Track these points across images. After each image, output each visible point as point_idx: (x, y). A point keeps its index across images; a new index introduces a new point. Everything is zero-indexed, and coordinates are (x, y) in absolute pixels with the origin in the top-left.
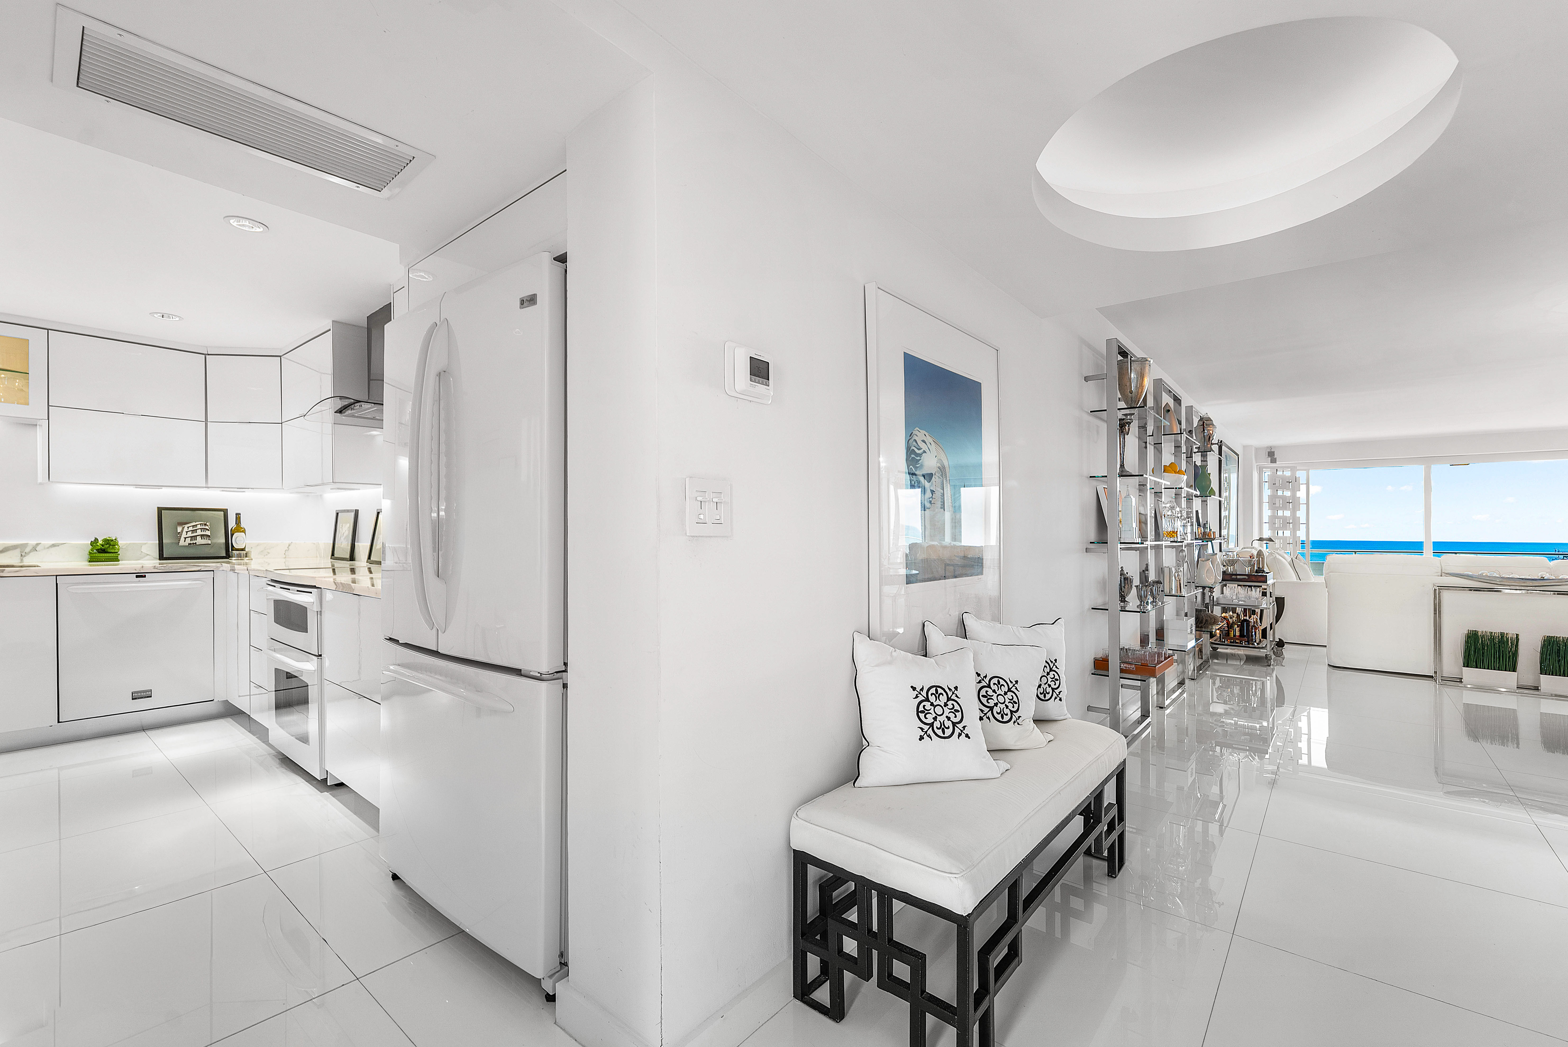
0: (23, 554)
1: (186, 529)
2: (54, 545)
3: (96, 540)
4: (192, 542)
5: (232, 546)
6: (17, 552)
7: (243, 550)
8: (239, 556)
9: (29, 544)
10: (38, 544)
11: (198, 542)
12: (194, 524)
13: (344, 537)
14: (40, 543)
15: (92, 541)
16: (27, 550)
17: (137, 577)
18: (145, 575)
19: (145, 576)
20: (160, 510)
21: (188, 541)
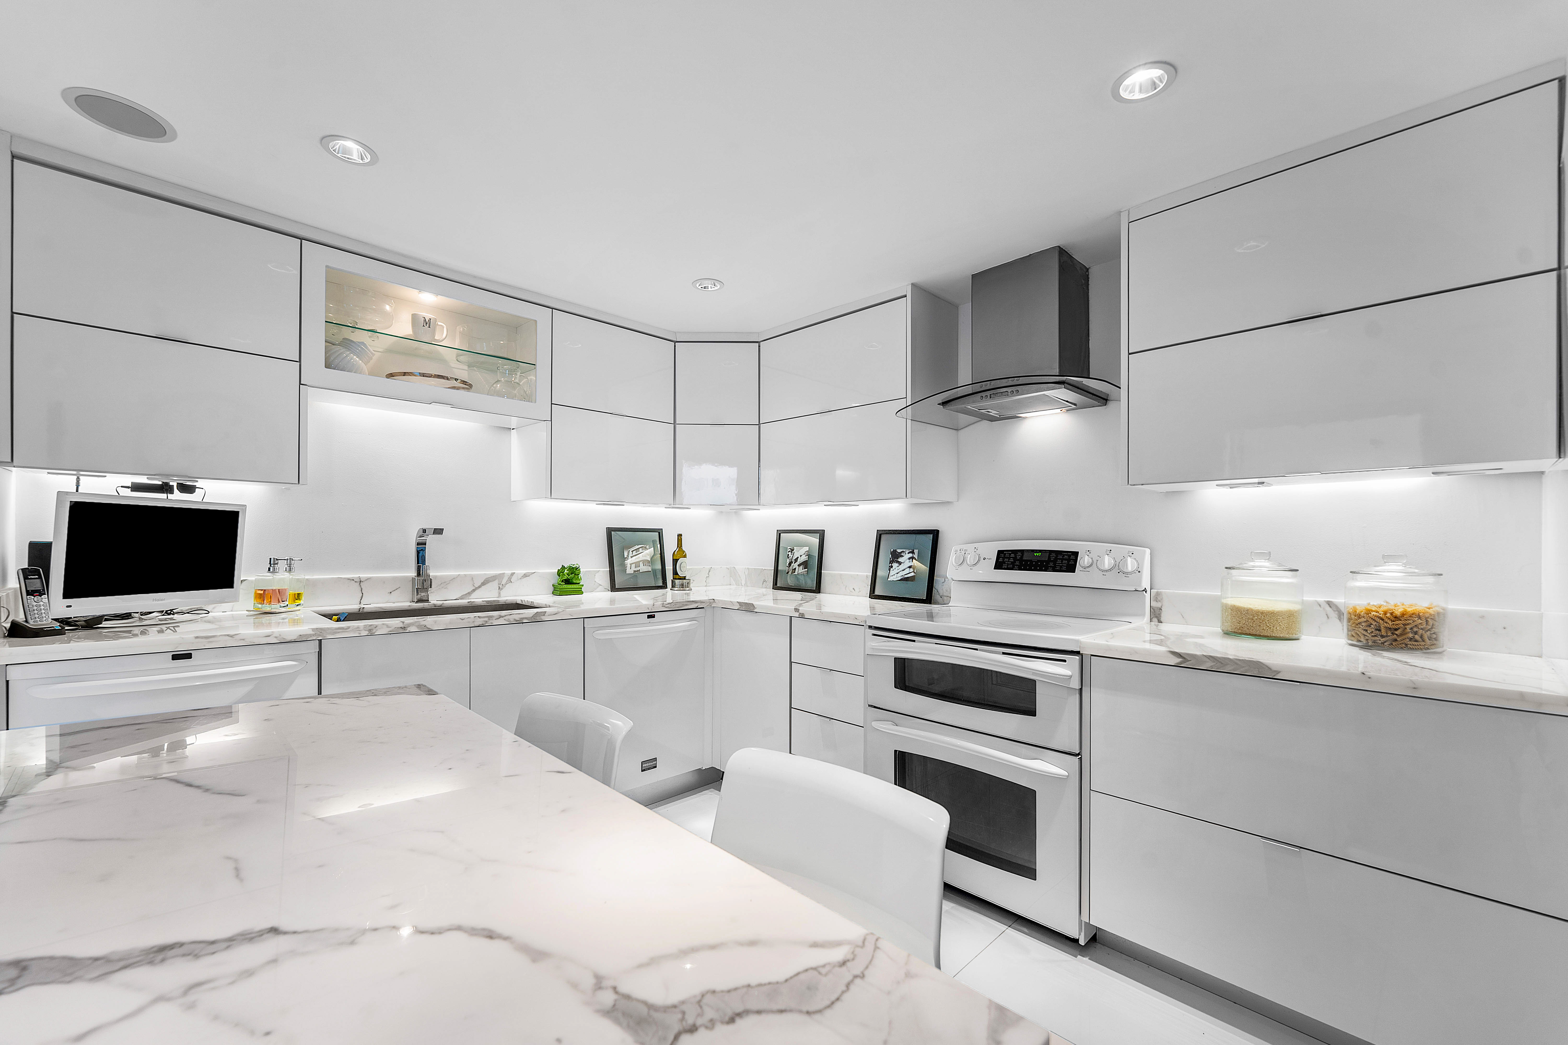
0: (501, 586)
1: (631, 555)
2: (525, 576)
3: (563, 567)
4: (636, 570)
5: (675, 573)
6: (495, 584)
7: (684, 578)
8: (682, 585)
9: (505, 575)
10: (513, 574)
11: (641, 569)
12: (637, 547)
13: (798, 563)
14: (514, 573)
15: (559, 570)
16: (504, 582)
17: (649, 617)
18: (654, 615)
19: (653, 617)
20: (610, 531)
21: (633, 569)
